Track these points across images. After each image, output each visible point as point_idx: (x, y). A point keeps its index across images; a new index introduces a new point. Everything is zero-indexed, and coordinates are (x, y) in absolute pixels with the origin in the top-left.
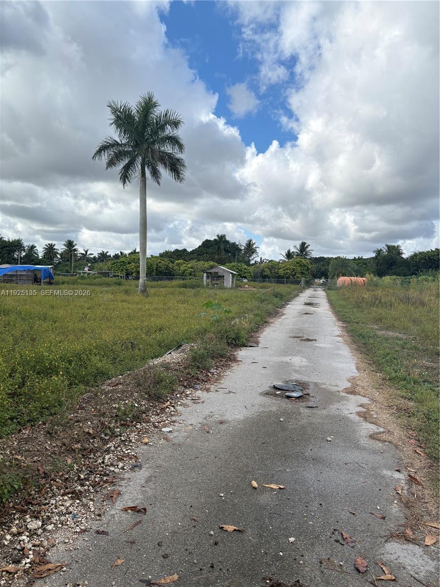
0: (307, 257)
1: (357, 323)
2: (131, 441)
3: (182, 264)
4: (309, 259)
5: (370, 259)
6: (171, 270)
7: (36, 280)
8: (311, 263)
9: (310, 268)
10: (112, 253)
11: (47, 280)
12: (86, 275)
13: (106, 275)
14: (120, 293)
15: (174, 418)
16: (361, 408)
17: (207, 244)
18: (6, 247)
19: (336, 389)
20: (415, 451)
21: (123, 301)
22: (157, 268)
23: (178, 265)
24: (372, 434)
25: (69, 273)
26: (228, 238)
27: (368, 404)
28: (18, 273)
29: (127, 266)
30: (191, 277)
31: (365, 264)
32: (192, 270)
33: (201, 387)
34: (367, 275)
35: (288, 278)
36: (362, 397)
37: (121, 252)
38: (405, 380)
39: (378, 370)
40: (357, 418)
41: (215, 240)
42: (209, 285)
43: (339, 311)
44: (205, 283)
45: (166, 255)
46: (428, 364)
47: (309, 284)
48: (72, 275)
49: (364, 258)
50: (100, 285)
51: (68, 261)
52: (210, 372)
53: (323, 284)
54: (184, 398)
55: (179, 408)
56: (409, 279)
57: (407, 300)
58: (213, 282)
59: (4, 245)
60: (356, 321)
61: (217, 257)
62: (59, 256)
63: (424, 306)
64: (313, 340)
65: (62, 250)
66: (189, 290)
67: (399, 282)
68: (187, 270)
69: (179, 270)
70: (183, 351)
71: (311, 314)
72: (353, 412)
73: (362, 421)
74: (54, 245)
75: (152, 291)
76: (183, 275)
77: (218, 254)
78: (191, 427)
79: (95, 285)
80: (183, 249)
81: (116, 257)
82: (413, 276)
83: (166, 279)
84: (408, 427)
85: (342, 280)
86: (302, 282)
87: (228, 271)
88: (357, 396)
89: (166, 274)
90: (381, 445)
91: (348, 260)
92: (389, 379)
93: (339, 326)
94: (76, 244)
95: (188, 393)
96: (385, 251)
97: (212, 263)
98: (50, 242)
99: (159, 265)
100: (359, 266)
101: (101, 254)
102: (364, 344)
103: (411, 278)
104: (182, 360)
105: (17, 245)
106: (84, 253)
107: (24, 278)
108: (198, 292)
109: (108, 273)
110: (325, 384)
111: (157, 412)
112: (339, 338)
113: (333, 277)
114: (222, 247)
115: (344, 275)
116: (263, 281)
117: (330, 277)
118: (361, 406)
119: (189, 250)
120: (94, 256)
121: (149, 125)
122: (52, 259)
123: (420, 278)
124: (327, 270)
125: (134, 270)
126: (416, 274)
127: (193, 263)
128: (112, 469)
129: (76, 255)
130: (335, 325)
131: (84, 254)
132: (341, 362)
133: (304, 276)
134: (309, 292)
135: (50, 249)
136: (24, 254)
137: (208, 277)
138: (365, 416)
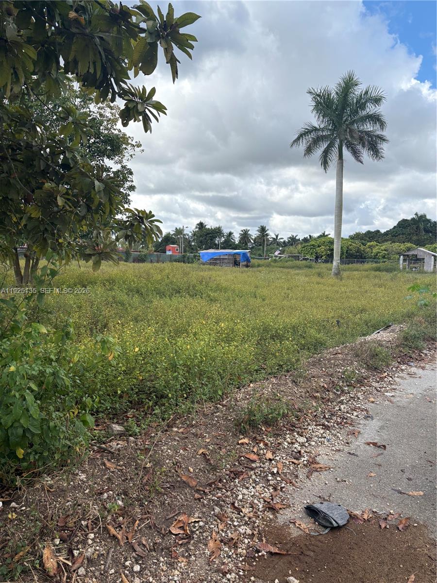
2: (359, 398)
3: (374, 247)
6: (363, 252)
7: (236, 263)
10: (301, 237)
11: (245, 263)
12: (278, 258)
13: (297, 258)
14: (313, 275)
15: (393, 387)
17: (403, 224)
18: (209, 234)
21: (318, 283)
22: (347, 251)
23: (370, 247)
25: (261, 256)
26: (428, 217)
28: (221, 257)
29: (317, 249)
30: (385, 260)
32: (385, 252)
33: (415, 365)
37: (310, 236)
41: (413, 219)
42: (406, 268)
44: (401, 266)
45: (357, 237)
48: (265, 259)
50: (292, 267)
51: (260, 245)
52: (423, 353)
54: (400, 372)
55: (396, 379)
58: (411, 265)
59: (208, 232)
61: (415, 238)
62: (252, 241)
65: (256, 236)
66: (384, 273)
68: (380, 253)
69: (372, 253)
70: (393, 331)
74: (249, 230)
75: (345, 274)
76: (375, 258)
77: (417, 234)
78: (412, 396)
79: (287, 268)
80: (376, 230)
81: (305, 240)
83: (358, 262)
87: (429, 254)
89: (356, 257)
94: (268, 230)
95: (403, 368)
97: (409, 245)
98: (245, 228)
99: (350, 247)
101: (290, 238)
104: (393, 339)
105: (218, 232)
106: (275, 237)
107: (226, 261)
108: (396, 275)
109: (299, 256)
111: (376, 380)
114: (422, 226)
119: (383, 231)
120: (284, 240)
121: (348, 105)
122: (246, 244)
125: (324, 253)
127: (386, 245)
128: (349, 415)
129: (268, 240)
131: (275, 239)
135: (245, 235)
136: (224, 239)
137: (404, 260)
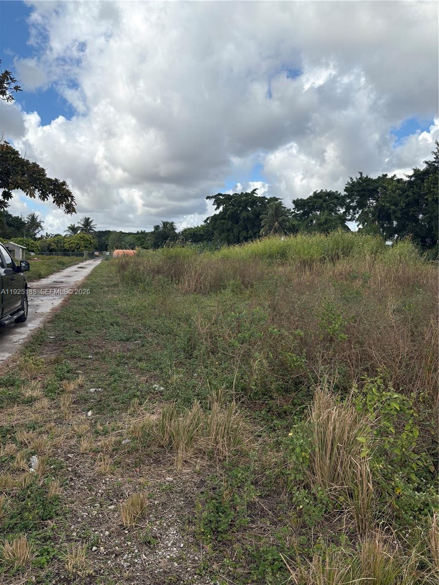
0: (91, 232)
31: (144, 237)
35: (72, 251)
47: (90, 256)
49: (145, 232)
85: (116, 253)
86: (85, 254)
87: (18, 246)
96: (161, 226)
113: (111, 250)
116: (50, 254)
124: (107, 244)
133: (87, 249)
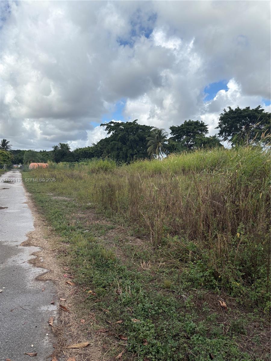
0: (8, 150)
1: (39, 193)
4: (10, 151)
5: (51, 151)
8: (11, 154)
9: (10, 157)
16: (33, 256)
19: (16, 244)
20: (67, 282)
24: (38, 277)
27: (38, 252)
31: (47, 155)
34: (48, 162)
36: (35, 247)
38: (65, 229)
39: (49, 224)
40: (28, 265)
43: (28, 186)
46: (81, 216)
47: (10, 168)
49: (46, 151)
53: (20, 168)
56: (74, 164)
57: (72, 176)
60: (38, 191)
63: (81, 180)
64: (5, 208)
67: (68, 166)
71: (7, 189)
72: (25, 261)
73: (32, 267)
82: (76, 162)
84: (64, 264)
85: (32, 165)
86: (4, 167)
88: (31, 246)
90: (43, 284)
91: (36, 152)
92: (55, 230)
93: (27, 196)
96: (59, 147)
100: (43, 156)
102: (42, 207)
103: (75, 163)
110: (8, 241)
112: (25, 204)
113: (26, 163)
115: (34, 162)
117: (25, 163)
118: (32, 254)
123: (80, 163)
124: (22, 159)
126: (78, 161)
130: (24, 195)
132: (23, 222)
133: (6, 162)
134: (9, 173)
138: (34, 263)
